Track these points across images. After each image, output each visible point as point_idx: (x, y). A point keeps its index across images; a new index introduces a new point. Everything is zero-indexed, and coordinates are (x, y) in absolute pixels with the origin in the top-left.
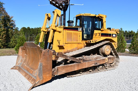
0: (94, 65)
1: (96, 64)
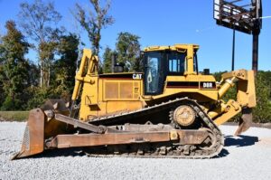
0: (134, 141)
1: (142, 139)
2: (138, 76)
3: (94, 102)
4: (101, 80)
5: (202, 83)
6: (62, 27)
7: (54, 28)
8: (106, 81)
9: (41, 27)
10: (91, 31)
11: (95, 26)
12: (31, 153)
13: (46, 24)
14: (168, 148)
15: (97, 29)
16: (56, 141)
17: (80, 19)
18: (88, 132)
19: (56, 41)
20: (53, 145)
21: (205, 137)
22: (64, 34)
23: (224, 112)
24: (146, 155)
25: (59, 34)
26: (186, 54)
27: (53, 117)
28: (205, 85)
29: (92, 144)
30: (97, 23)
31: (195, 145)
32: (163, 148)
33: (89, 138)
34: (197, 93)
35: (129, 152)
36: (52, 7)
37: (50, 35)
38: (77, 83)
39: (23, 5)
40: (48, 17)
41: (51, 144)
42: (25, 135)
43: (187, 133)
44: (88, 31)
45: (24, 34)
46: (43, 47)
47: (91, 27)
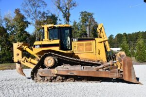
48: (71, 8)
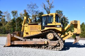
2: (40, 24)
3: (27, 32)
4: (29, 26)
5: (56, 26)
6: (39, 10)
7: (36, 10)
8: (30, 26)
9: (33, 11)
10: (47, 11)
11: (48, 9)
12: (8, 46)
13: (34, 10)
14: (45, 47)
15: (49, 10)
16: (14, 42)
17: (44, 7)
18: (22, 40)
19: (36, 14)
20: (13, 44)
21: (57, 43)
22: (39, 12)
23: (67, 36)
24: (39, 48)
25: (38, 12)
26: (53, 16)
27: (13, 36)
28: (57, 26)
29: (23, 44)
30: (49, 8)
31: (54, 46)
32: (43, 46)
33: (22, 42)
34: (55, 29)
35: (35, 47)
36: (36, 5)
37: (35, 13)
38: (23, 26)
39: (27, 5)
40: (35, 7)
41: (13, 43)
42: (7, 41)
43: (51, 42)
44: (46, 10)
45: (28, 13)
46: (33, 16)
47: (47, 9)
48: (51, 9)
